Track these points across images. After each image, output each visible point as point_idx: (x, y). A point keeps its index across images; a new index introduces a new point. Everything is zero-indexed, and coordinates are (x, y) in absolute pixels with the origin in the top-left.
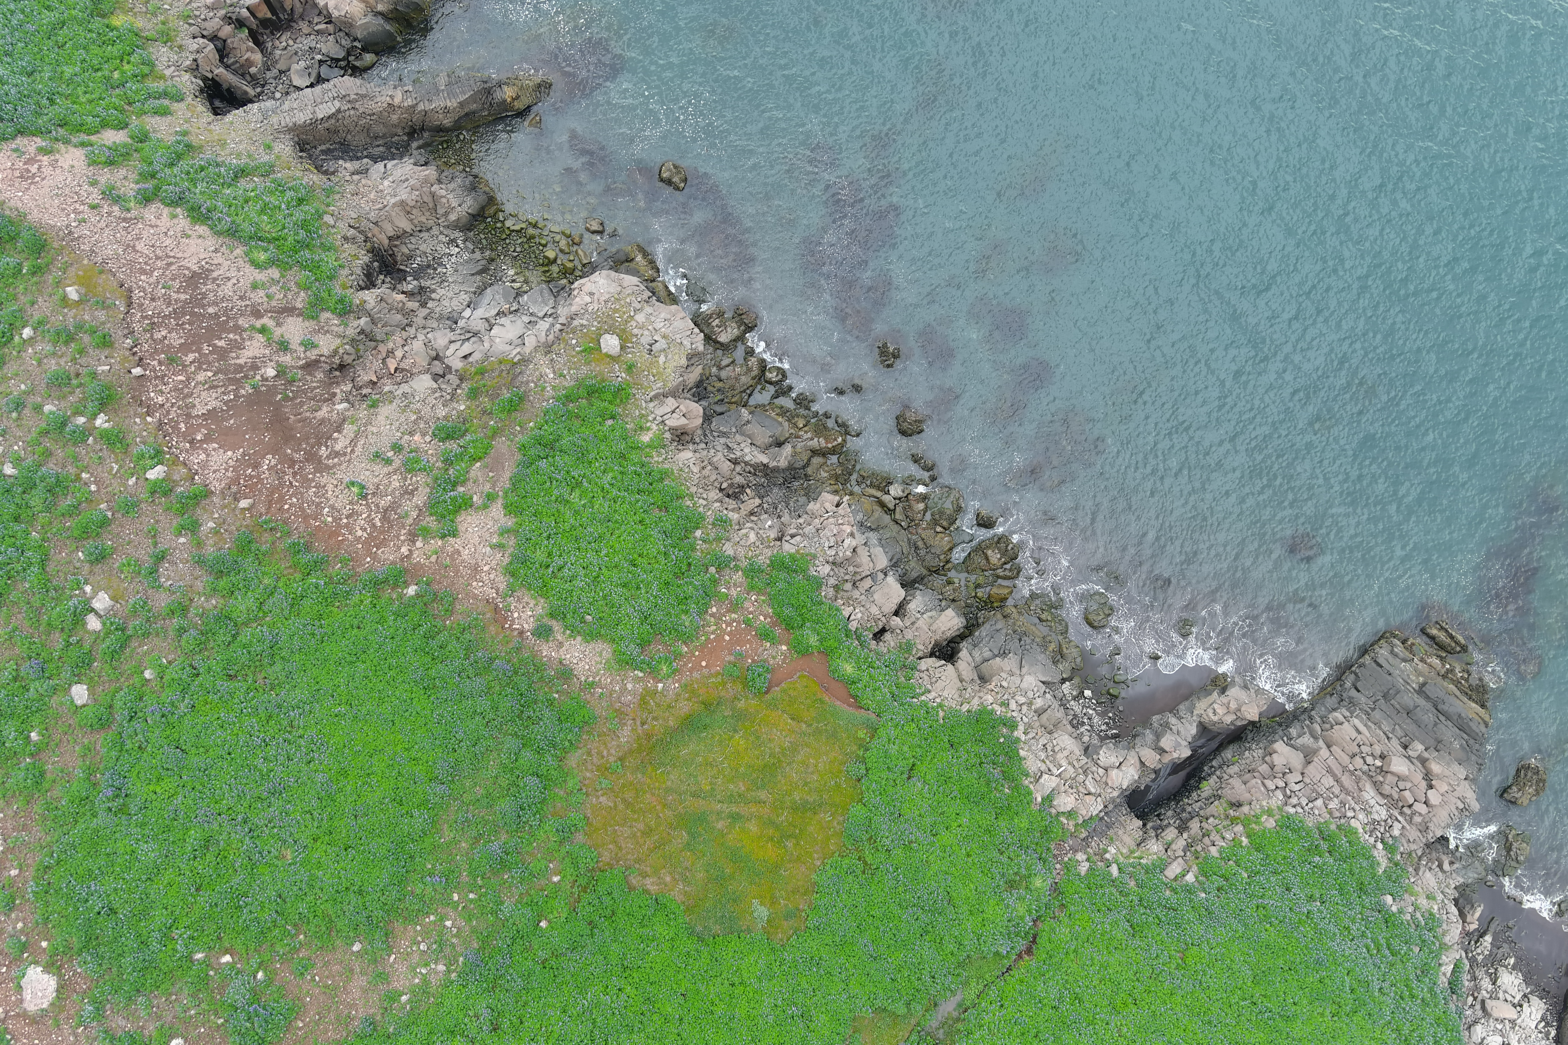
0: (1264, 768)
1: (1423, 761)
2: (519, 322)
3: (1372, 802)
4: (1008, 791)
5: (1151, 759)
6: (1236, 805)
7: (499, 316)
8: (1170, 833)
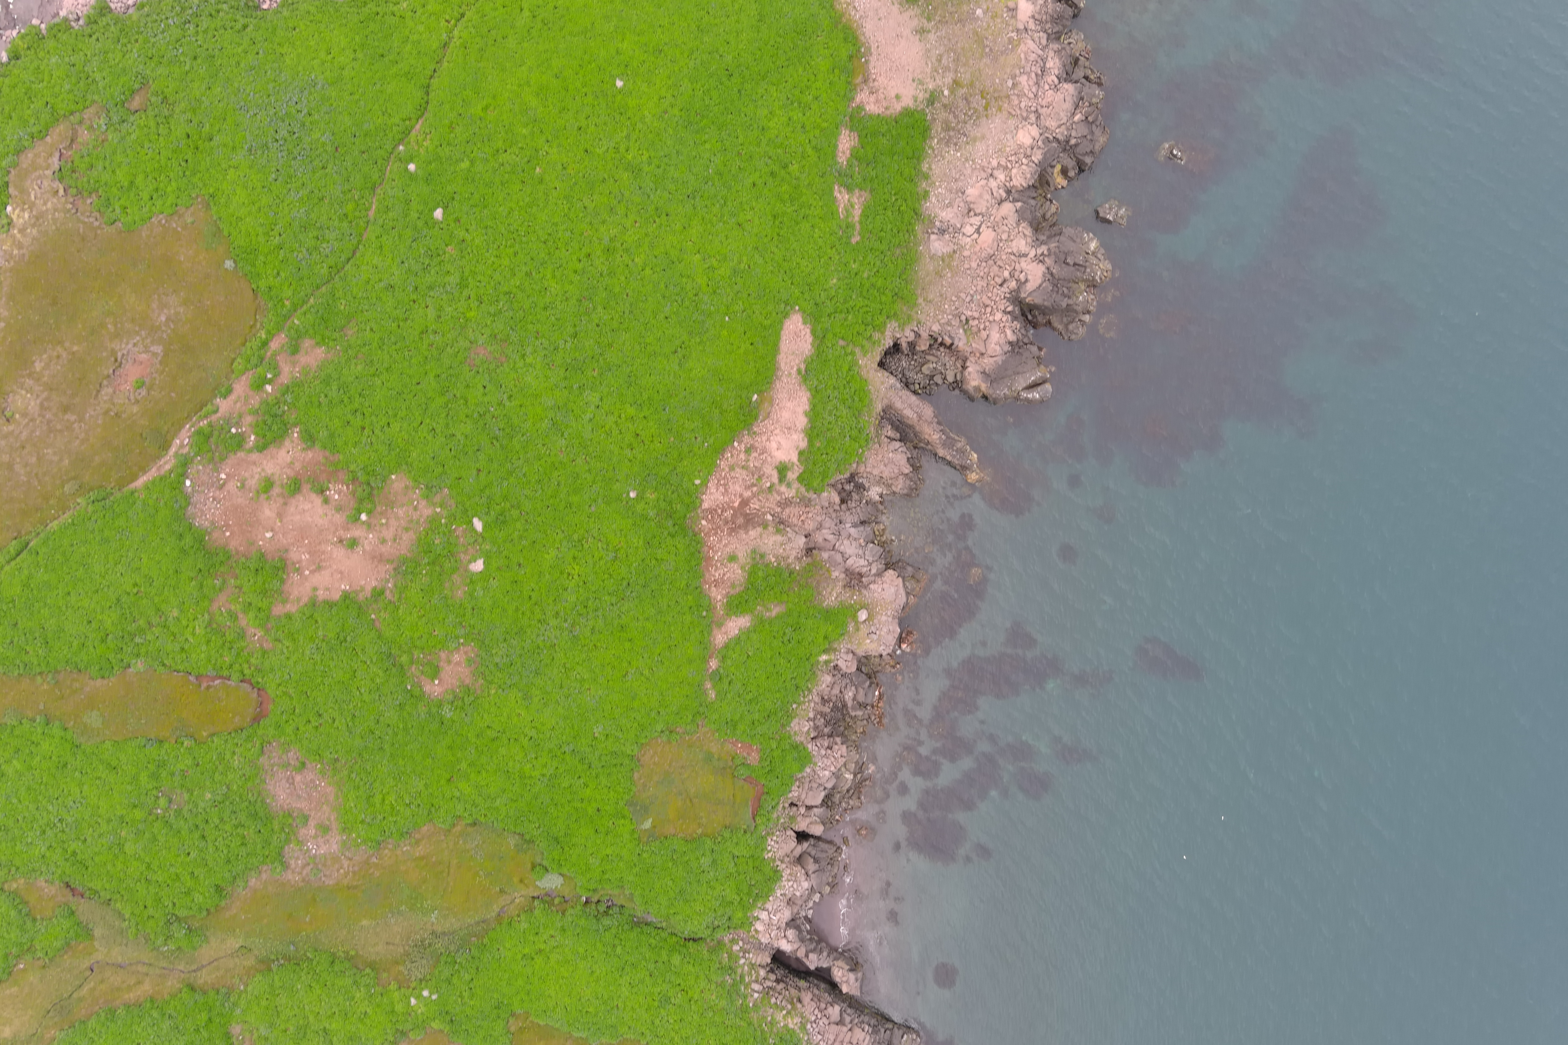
0: (823, 1006)
2: (857, 551)
4: (751, 901)
5: (801, 954)
6: (800, 1001)
7: (855, 539)
8: (773, 977)
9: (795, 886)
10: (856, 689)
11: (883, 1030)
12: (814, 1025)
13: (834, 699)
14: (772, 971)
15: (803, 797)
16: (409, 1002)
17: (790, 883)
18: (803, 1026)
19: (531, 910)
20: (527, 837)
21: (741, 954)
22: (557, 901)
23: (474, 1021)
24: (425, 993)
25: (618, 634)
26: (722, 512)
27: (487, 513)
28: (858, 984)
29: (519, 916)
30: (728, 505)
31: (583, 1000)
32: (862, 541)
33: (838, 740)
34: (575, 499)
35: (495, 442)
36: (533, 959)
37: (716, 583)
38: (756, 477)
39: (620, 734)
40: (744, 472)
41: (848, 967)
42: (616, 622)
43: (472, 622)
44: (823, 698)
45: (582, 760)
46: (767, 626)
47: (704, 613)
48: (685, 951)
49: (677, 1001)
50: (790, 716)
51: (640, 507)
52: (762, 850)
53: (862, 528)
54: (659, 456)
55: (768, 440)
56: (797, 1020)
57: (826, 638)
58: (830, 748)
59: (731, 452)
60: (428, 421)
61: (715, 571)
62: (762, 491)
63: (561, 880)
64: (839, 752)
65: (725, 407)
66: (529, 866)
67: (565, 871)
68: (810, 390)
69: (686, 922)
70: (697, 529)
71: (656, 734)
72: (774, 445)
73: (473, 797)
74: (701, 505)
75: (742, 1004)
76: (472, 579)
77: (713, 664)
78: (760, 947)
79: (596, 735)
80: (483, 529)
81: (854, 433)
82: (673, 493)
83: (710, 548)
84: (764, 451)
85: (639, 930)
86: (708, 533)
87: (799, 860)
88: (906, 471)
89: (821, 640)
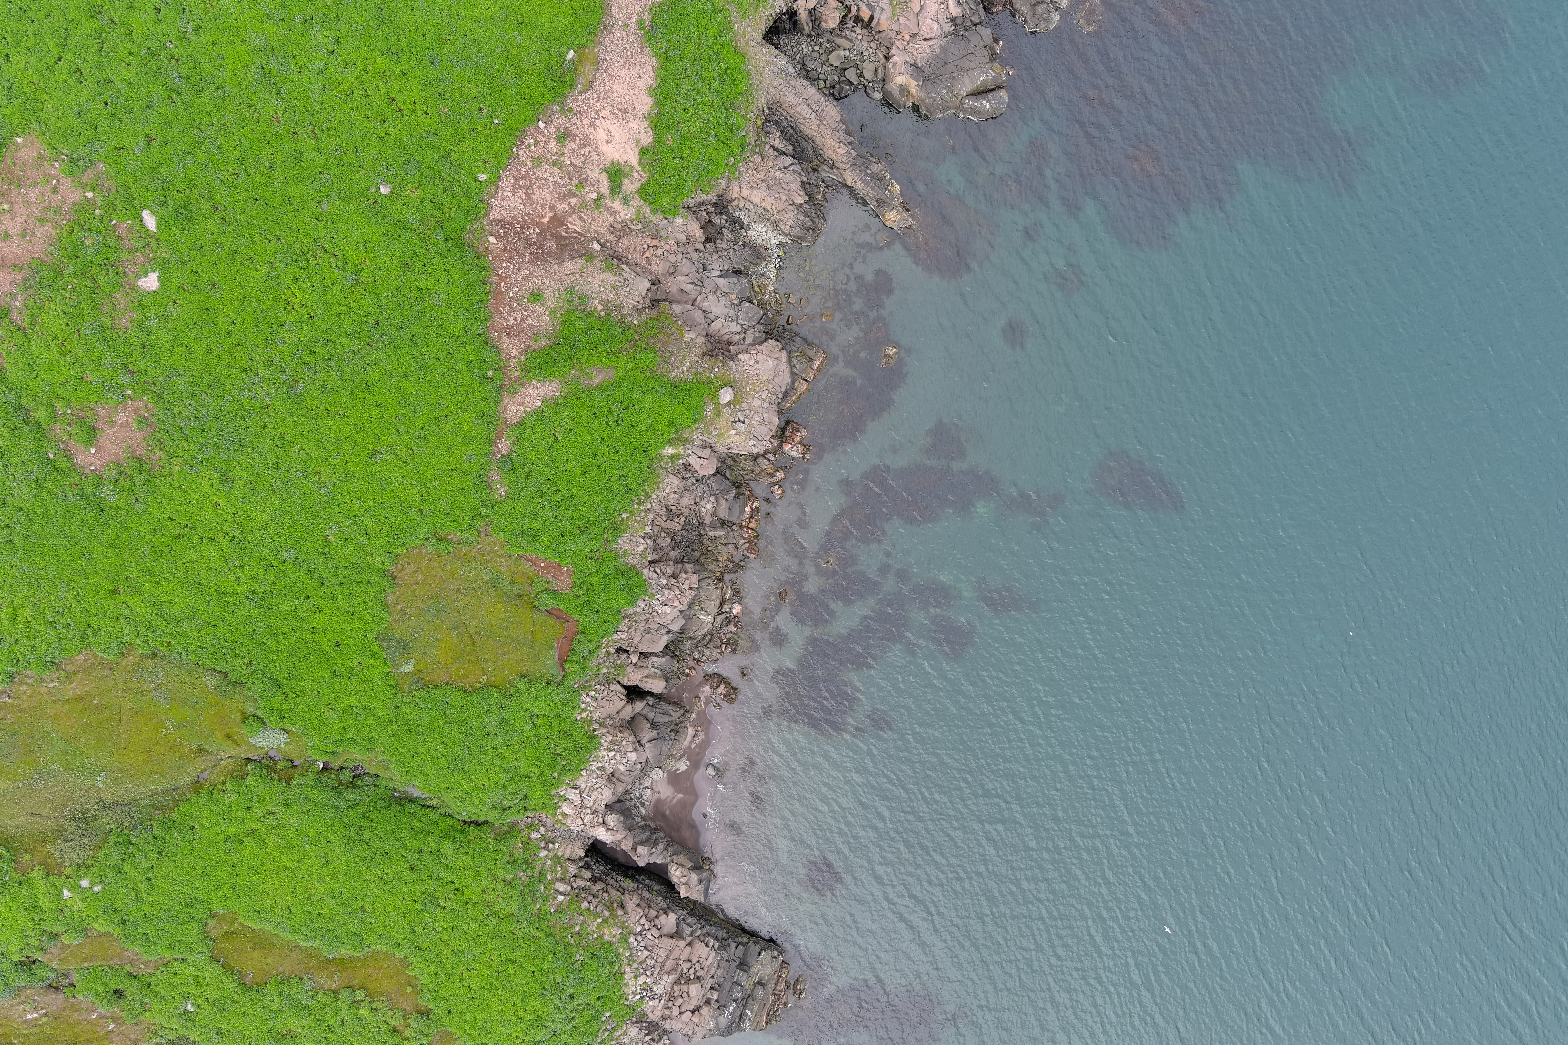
0: (653, 913)
1: (708, 1002)
2: (726, 310)
3: (663, 982)
4: (555, 774)
5: (626, 846)
6: (622, 906)
7: (725, 294)
8: (588, 874)
9: (618, 758)
10: (716, 499)
11: (733, 945)
12: (639, 938)
13: (686, 512)
14: (587, 867)
15: (637, 640)
16: (60, 896)
17: (611, 754)
18: (624, 938)
19: (243, 776)
20: (232, 676)
21: (543, 844)
22: (280, 766)
23: (155, 922)
24: (85, 883)
25: (362, 395)
26: (522, 228)
27: (164, 204)
28: (701, 888)
29: (224, 783)
30: (532, 219)
31: (314, 898)
32: (734, 297)
33: (689, 567)
34: (295, 191)
35: (174, 95)
36: (241, 842)
37: (510, 331)
38: (575, 182)
39: (362, 539)
40: (556, 172)
41: (690, 864)
42: (358, 378)
43: (142, 365)
44: (668, 510)
45: (309, 574)
46: (585, 399)
47: (490, 373)
48: (462, 837)
49: (448, 904)
50: (617, 529)
51: (395, 209)
52: (573, 708)
53: (735, 280)
54: (424, 134)
55: (592, 125)
56: (616, 931)
57: (671, 423)
58: (674, 576)
59: (534, 137)
60: (69, 56)
61: (509, 312)
62: (584, 205)
63: (283, 739)
64: (687, 582)
65: (525, 65)
66: (238, 717)
67: (288, 725)
68: (656, 55)
69: (463, 800)
70: (481, 249)
71: (418, 542)
72: (601, 135)
73: (149, 617)
74: (488, 212)
75: (540, 909)
76: (141, 301)
77: (504, 446)
78: (569, 838)
79: (330, 538)
80: (158, 228)
81: (723, 131)
82: (445, 191)
83: (502, 279)
84: (586, 142)
85: (399, 808)
86: (498, 256)
87: (631, 724)
88: (799, 200)
89: (663, 426)
